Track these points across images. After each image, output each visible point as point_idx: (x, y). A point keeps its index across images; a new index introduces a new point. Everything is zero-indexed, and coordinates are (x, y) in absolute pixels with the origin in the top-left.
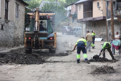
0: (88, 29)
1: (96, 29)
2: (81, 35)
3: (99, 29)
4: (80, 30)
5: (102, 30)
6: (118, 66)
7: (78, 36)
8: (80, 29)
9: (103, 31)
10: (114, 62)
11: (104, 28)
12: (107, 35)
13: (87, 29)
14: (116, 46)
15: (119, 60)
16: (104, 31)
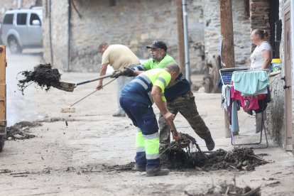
0: (80, 16)
1: (118, 16)
2: (40, 46)
3: (136, 16)
4: (35, 22)
5: (151, 20)
6: (271, 185)
7: (25, 51)
8: (34, 17)
9: (154, 27)
10: (248, 170)
11: (157, 10)
12: (182, 44)
13: (75, 15)
14: (248, 97)
15: (265, 158)
16: (159, 25)
